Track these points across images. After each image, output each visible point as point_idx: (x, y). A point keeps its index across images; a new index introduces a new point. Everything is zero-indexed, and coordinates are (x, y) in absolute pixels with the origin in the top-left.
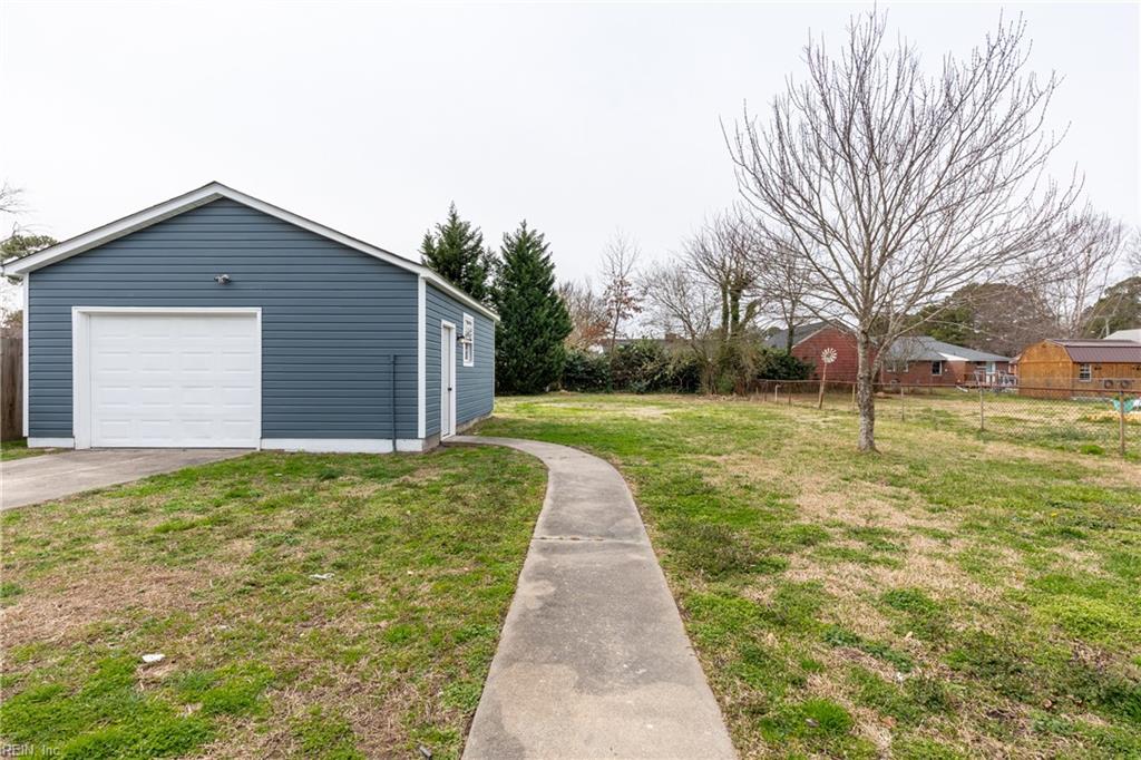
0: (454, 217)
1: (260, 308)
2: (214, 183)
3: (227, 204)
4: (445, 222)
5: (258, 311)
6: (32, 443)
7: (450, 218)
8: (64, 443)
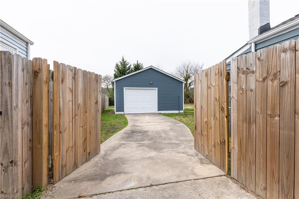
0: (123, 59)
4: (121, 60)
5: (157, 88)
6: (116, 113)
7: (122, 60)
8: (122, 113)
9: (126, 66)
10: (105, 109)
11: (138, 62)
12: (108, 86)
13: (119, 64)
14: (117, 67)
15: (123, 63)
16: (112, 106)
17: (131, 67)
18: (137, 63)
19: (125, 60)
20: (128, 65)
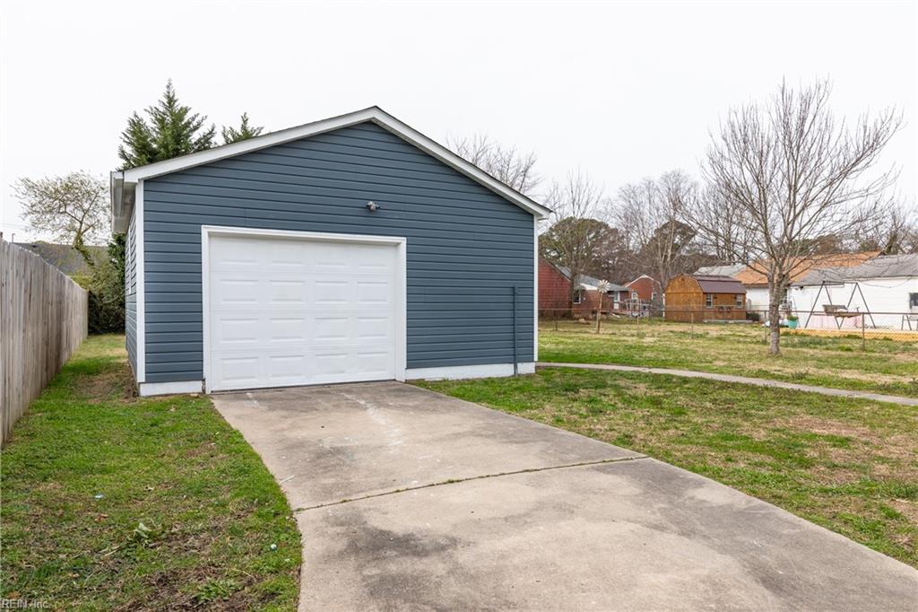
0: (171, 101)
1: (405, 238)
2: (376, 107)
3: (373, 129)
4: (157, 100)
5: (403, 241)
6: (146, 390)
7: (165, 101)
8: (192, 387)
9: (188, 136)
10: (65, 356)
11: (245, 122)
12: (80, 233)
13: (149, 122)
14: (134, 133)
15: (169, 119)
16: (105, 338)
17: (213, 140)
18: (244, 128)
19: (178, 106)
20: (196, 128)
